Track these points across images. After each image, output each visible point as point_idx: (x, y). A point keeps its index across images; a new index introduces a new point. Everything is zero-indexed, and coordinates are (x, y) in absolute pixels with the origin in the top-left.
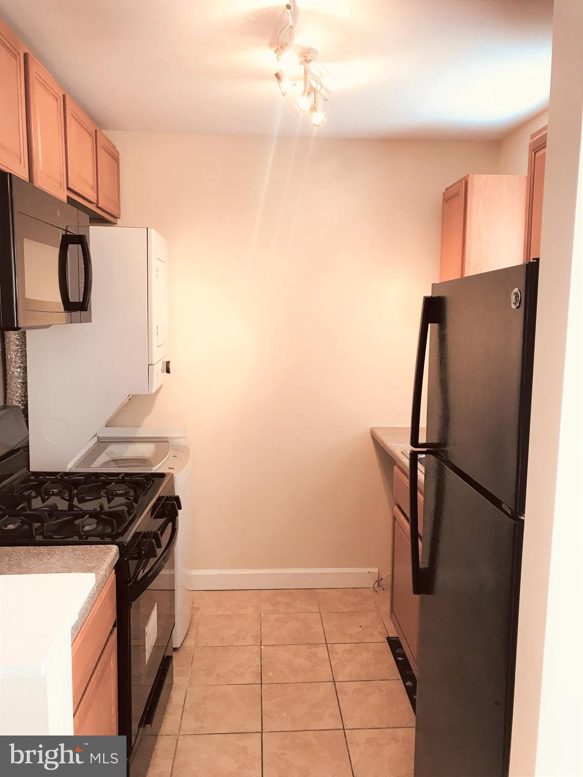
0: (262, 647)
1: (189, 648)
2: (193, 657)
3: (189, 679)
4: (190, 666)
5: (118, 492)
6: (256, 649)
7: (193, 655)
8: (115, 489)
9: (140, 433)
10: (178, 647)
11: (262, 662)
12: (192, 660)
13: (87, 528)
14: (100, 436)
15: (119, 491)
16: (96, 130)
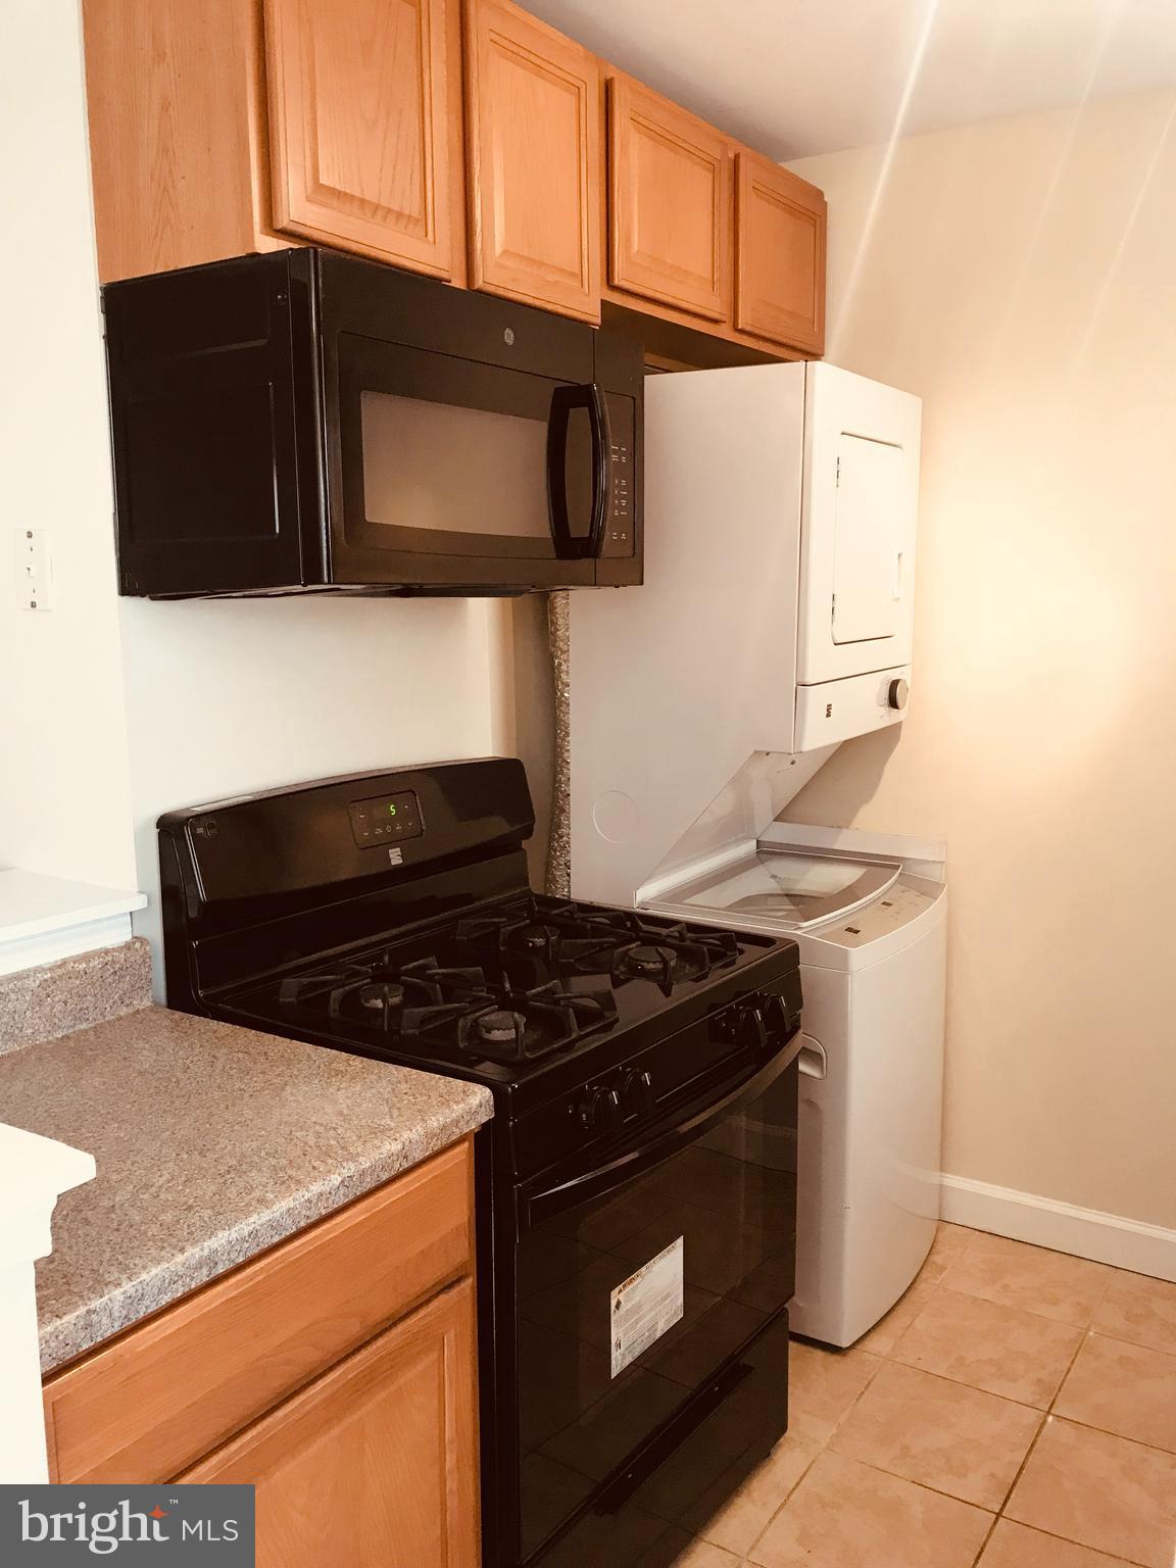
0: (1050, 1418)
1: (872, 1358)
2: (869, 1383)
3: (835, 1431)
4: (855, 1400)
5: (645, 964)
6: (1031, 1417)
7: (872, 1379)
8: (643, 958)
9: (845, 842)
10: (845, 1345)
11: (1030, 1459)
12: (866, 1388)
13: (497, 1035)
14: (764, 838)
15: (654, 963)
16: (737, 157)
